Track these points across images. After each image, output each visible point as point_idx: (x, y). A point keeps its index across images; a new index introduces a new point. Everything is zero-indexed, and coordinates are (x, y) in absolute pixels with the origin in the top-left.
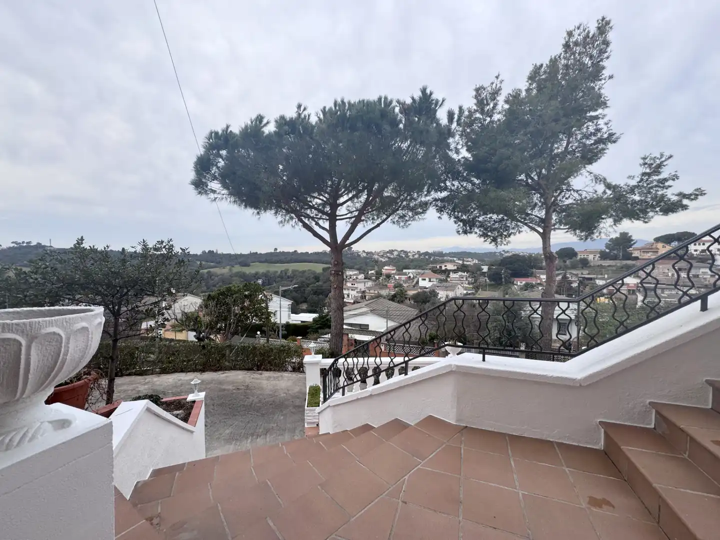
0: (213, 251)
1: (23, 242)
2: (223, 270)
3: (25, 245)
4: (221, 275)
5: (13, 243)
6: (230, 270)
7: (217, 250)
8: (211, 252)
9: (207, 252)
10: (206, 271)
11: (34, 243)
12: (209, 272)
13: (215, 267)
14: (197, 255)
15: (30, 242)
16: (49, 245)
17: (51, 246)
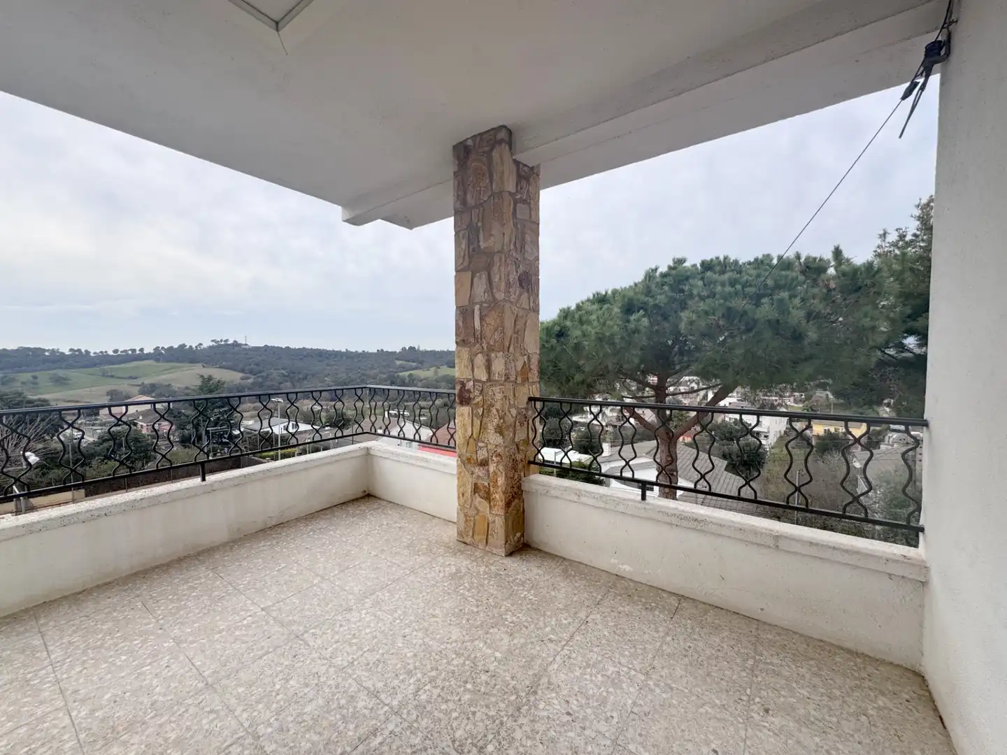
0: (414, 348)
1: (221, 341)
2: (428, 372)
3: (223, 343)
4: (424, 379)
5: (212, 341)
6: (436, 372)
7: (419, 347)
8: (412, 348)
9: (407, 348)
10: (407, 374)
11: (231, 342)
12: (410, 376)
13: (416, 368)
14: (395, 352)
15: (226, 341)
16: (244, 343)
17: (246, 345)
